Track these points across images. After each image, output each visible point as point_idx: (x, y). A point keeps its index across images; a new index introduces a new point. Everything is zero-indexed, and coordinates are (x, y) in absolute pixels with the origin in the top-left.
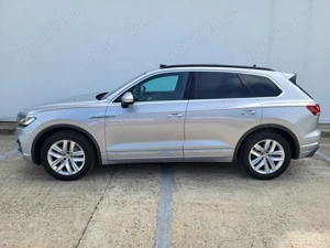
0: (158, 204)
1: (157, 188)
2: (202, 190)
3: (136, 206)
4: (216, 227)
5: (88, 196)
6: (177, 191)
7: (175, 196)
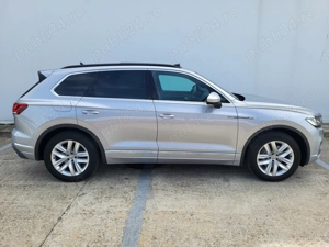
0: (129, 213)
1: (132, 195)
2: (179, 196)
3: (104, 216)
4: (188, 239)
5: (54, 205)
6: (153, 197)
7: (149, 204)
